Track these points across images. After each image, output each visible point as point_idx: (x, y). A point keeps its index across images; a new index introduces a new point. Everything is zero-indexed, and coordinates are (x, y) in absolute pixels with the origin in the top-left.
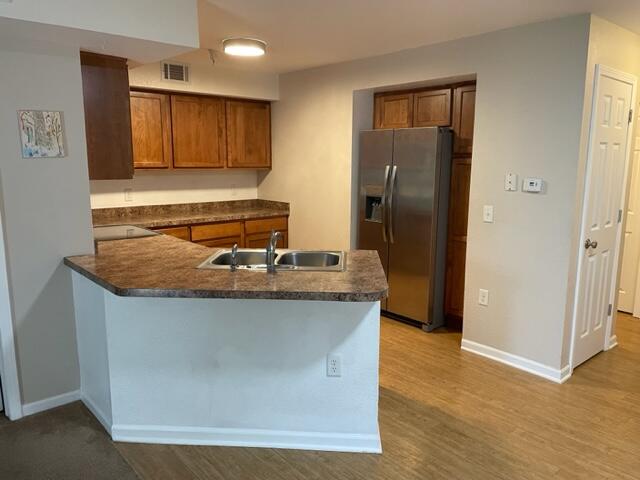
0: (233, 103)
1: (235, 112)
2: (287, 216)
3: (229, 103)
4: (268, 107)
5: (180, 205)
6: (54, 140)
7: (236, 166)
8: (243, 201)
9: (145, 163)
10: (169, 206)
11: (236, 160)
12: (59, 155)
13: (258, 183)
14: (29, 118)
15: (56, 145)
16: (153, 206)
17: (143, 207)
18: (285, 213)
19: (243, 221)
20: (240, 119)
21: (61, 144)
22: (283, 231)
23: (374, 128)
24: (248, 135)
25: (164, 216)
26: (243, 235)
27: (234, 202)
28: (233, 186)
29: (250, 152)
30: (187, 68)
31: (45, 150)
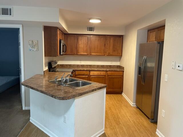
0: (109, 36)
1: (110, 39)
2: (124, 71)
3: (108, 37)
4: (122, 37)
5: (94, 65)
6: (35, 47)
7: (109, 55)
8: (114, 66)
9: (82, 53)
10: (91, 65)
11: (109, 53)
12: (36, 50)
13: (120, 61)
14: (30, 42)
15: (36, 48)
16: (87, 65)
17: (84, 65)
18: (123, 70)
19: (106, 71)
20: (112, 41)
21: (37, 48)
22: (122, 76)
23: (147, 42)
24: (114, 46)
25: (90, 68)
26: (107, 75)
27: (111, 66)
28: (111, 61)
29: (114, 51)
30: (94, 28)
31: (33, 49)
